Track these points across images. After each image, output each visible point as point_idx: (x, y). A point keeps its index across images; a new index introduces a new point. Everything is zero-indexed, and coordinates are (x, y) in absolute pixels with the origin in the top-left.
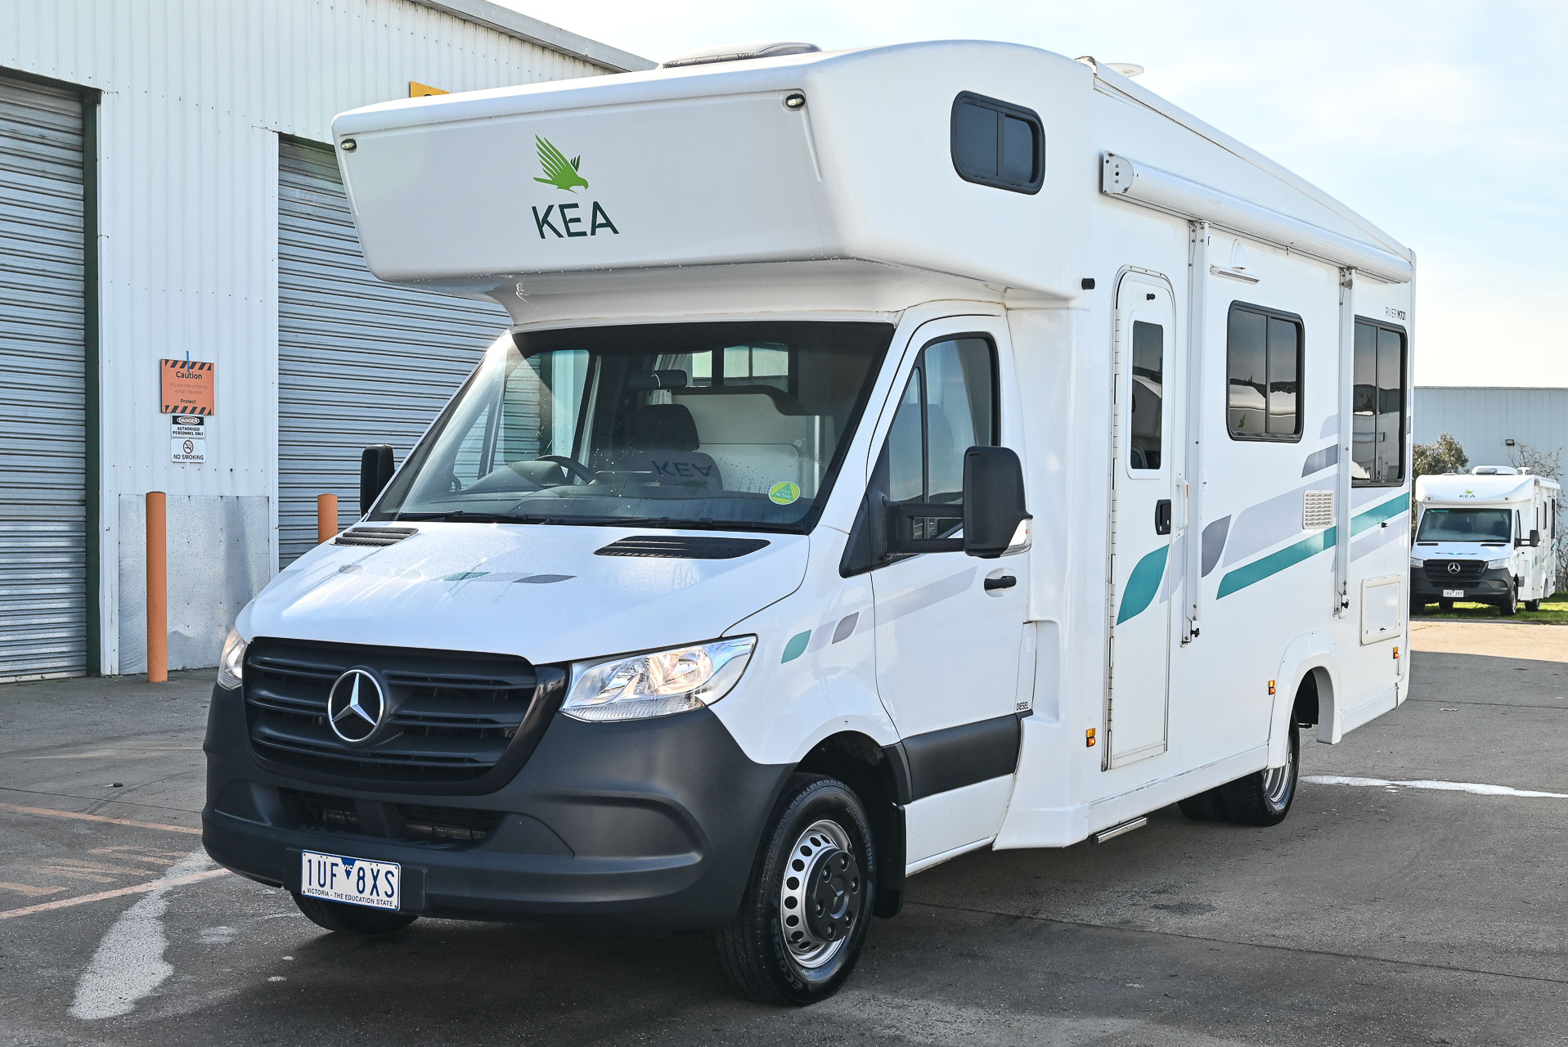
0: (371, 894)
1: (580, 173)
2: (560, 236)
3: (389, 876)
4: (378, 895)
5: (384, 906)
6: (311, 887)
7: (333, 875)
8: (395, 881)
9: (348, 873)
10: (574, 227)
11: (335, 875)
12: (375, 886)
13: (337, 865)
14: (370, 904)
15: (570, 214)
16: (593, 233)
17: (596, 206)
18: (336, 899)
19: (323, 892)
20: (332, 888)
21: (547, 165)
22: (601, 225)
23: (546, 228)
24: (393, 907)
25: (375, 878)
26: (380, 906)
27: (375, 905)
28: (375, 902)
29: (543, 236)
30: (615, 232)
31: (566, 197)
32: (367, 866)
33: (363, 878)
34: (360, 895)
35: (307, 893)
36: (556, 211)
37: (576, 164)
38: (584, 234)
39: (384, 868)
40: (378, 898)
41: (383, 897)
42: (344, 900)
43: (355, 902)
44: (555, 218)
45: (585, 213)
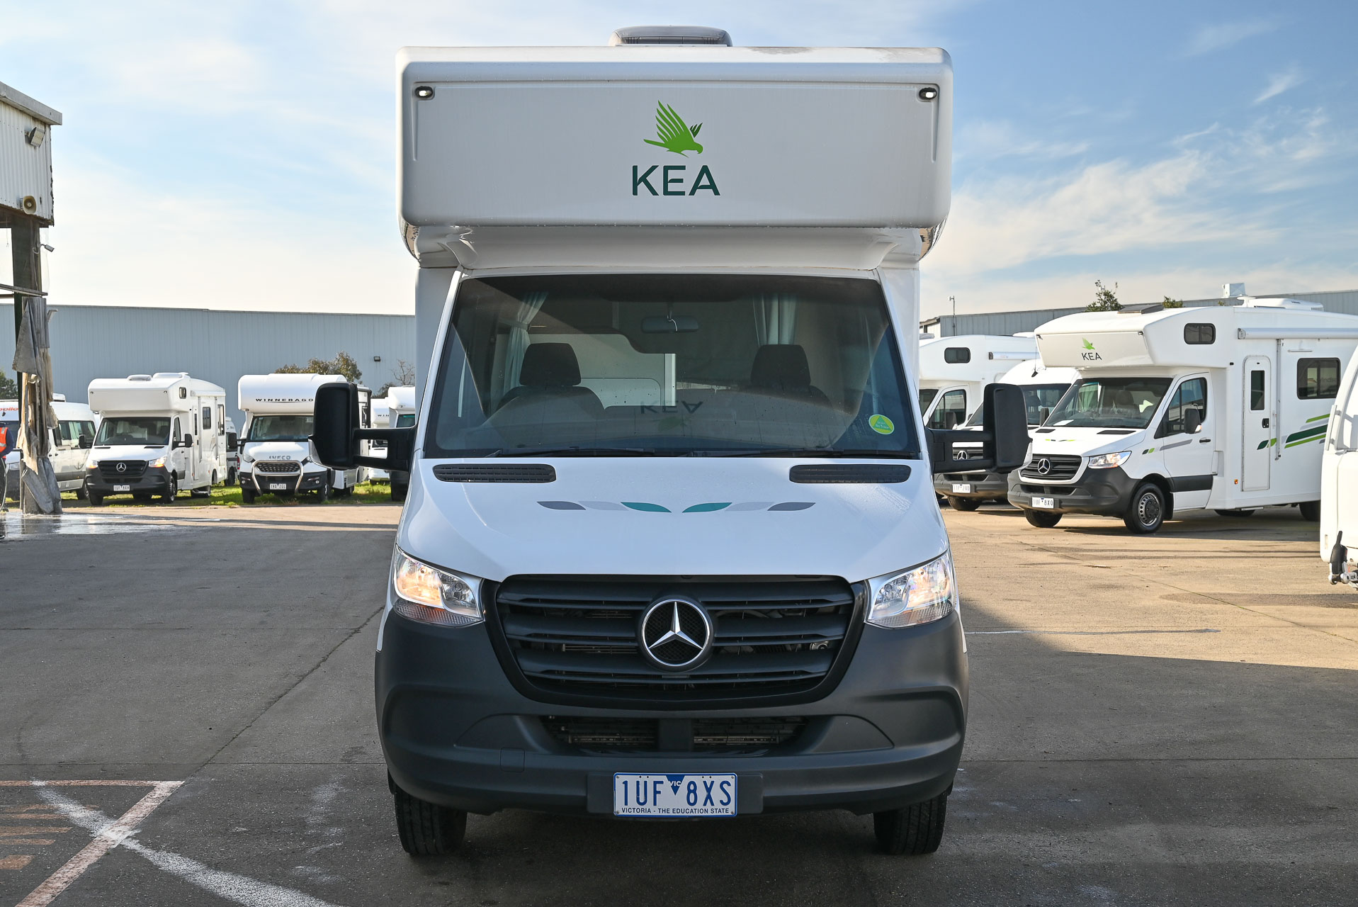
0: (705, 804)
1: (696, 140)
2: (654, 193)
3: (725, 786)
4: (712, 804)
5: (720, 814)
6: (628, 807)
7: (656, 792)
8: (731, 790)
9: (675, 789)
10: (672, 187)
11: (659, 792)
12: (709, 797)
13: (662, 782)
14: (703, 814)
15: (672, 174)
16: (692, 193)
17: (705, 170)
18: (661, 814)
19: (643, 810)
20: (655, 804)
21: (665, 130)
22: (704, 187)
23: (642, 186)
24: (730, 814)
25: (709, 790)
26: (715, 814)
27: (709, 814)
28: (709, 811)
29: (635, 193)
30: (717, 193)
31: (675, 159)
32: (698, 780)
33: (694, 792)
34: (690, 807)
35: (621, 813)
36: (658, 173)
37: (695, 131)
38: (683, 193)
39: (717, 779)
40: (713, 807)
41: (718, 805)
42: (671, 814)
43: (685, 814)
44: (656, 179)
45: (690, 177)
